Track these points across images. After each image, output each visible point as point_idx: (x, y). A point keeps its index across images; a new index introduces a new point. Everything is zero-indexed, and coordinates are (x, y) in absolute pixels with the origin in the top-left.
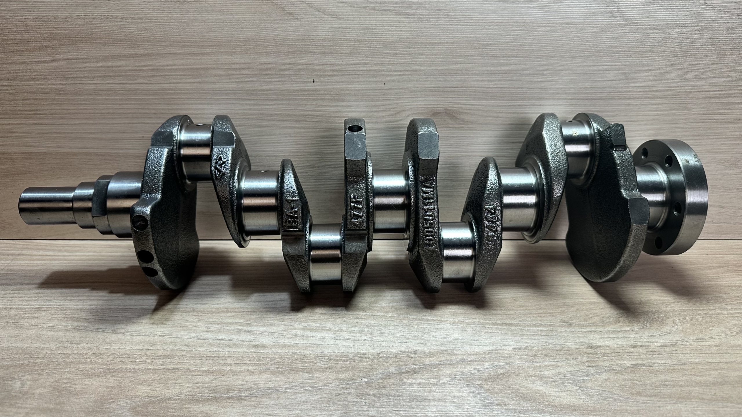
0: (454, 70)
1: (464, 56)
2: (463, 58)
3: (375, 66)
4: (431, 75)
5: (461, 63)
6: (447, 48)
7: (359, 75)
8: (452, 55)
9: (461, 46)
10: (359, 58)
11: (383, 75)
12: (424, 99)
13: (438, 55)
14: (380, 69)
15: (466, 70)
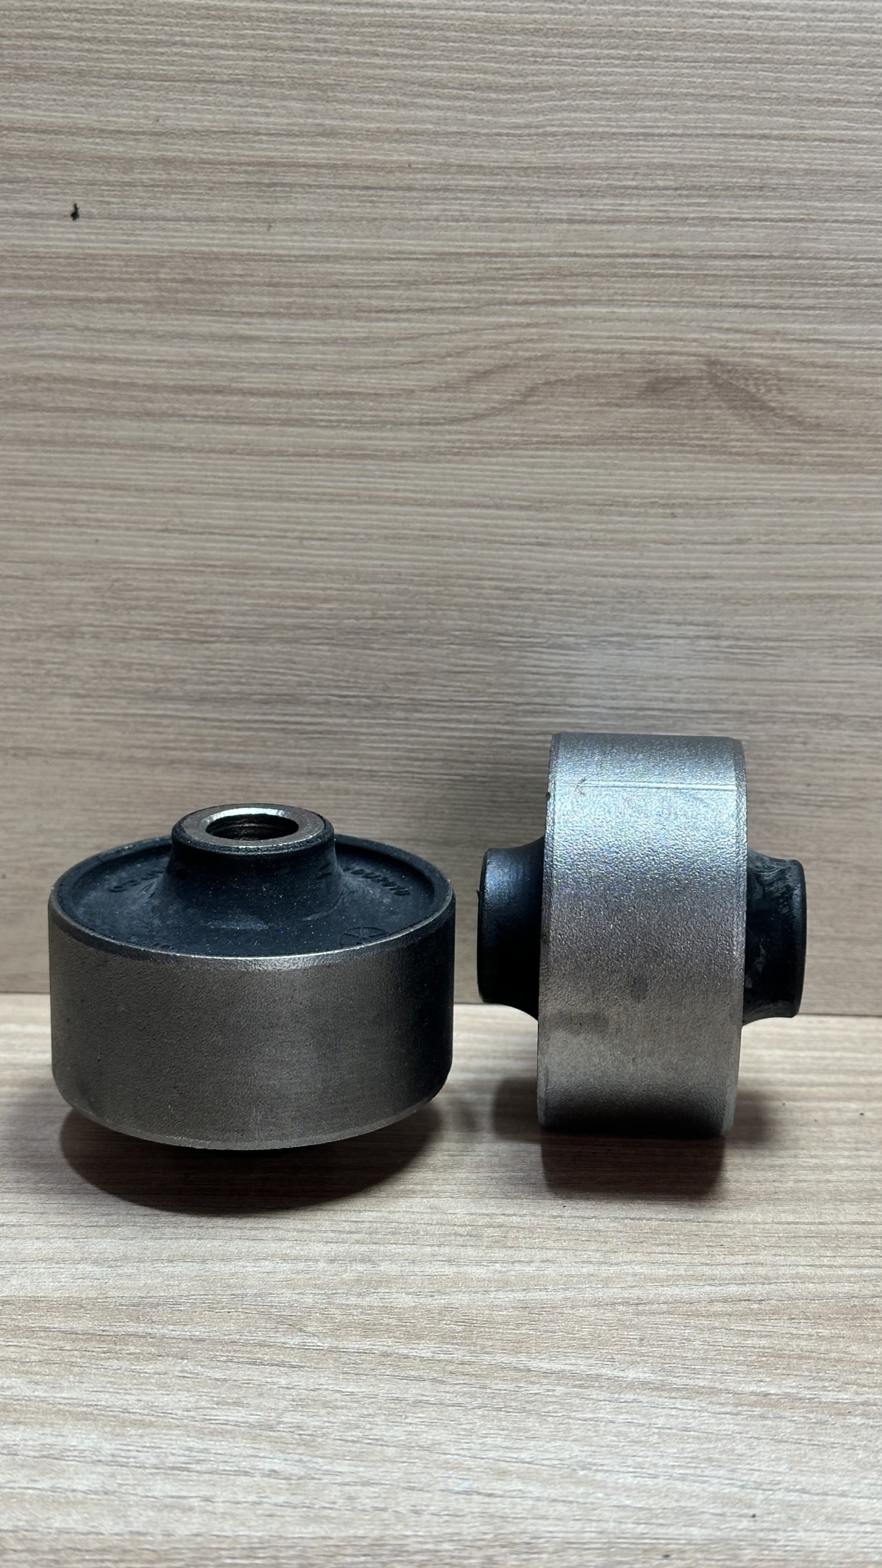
0: (753, 170)
1: (800, 100)
2: (794, 115)
3: (368, 144)
4: (641, 191)
5: (784, 138)
6: (716, 61)
7: (292, 185)
8: (740, 98)
9: (785, 52)
10: (293, 104)
11: (410, 189)
12: (604, 310)
13: (675, 96)
14: (395, 158)
15: (807, 172)
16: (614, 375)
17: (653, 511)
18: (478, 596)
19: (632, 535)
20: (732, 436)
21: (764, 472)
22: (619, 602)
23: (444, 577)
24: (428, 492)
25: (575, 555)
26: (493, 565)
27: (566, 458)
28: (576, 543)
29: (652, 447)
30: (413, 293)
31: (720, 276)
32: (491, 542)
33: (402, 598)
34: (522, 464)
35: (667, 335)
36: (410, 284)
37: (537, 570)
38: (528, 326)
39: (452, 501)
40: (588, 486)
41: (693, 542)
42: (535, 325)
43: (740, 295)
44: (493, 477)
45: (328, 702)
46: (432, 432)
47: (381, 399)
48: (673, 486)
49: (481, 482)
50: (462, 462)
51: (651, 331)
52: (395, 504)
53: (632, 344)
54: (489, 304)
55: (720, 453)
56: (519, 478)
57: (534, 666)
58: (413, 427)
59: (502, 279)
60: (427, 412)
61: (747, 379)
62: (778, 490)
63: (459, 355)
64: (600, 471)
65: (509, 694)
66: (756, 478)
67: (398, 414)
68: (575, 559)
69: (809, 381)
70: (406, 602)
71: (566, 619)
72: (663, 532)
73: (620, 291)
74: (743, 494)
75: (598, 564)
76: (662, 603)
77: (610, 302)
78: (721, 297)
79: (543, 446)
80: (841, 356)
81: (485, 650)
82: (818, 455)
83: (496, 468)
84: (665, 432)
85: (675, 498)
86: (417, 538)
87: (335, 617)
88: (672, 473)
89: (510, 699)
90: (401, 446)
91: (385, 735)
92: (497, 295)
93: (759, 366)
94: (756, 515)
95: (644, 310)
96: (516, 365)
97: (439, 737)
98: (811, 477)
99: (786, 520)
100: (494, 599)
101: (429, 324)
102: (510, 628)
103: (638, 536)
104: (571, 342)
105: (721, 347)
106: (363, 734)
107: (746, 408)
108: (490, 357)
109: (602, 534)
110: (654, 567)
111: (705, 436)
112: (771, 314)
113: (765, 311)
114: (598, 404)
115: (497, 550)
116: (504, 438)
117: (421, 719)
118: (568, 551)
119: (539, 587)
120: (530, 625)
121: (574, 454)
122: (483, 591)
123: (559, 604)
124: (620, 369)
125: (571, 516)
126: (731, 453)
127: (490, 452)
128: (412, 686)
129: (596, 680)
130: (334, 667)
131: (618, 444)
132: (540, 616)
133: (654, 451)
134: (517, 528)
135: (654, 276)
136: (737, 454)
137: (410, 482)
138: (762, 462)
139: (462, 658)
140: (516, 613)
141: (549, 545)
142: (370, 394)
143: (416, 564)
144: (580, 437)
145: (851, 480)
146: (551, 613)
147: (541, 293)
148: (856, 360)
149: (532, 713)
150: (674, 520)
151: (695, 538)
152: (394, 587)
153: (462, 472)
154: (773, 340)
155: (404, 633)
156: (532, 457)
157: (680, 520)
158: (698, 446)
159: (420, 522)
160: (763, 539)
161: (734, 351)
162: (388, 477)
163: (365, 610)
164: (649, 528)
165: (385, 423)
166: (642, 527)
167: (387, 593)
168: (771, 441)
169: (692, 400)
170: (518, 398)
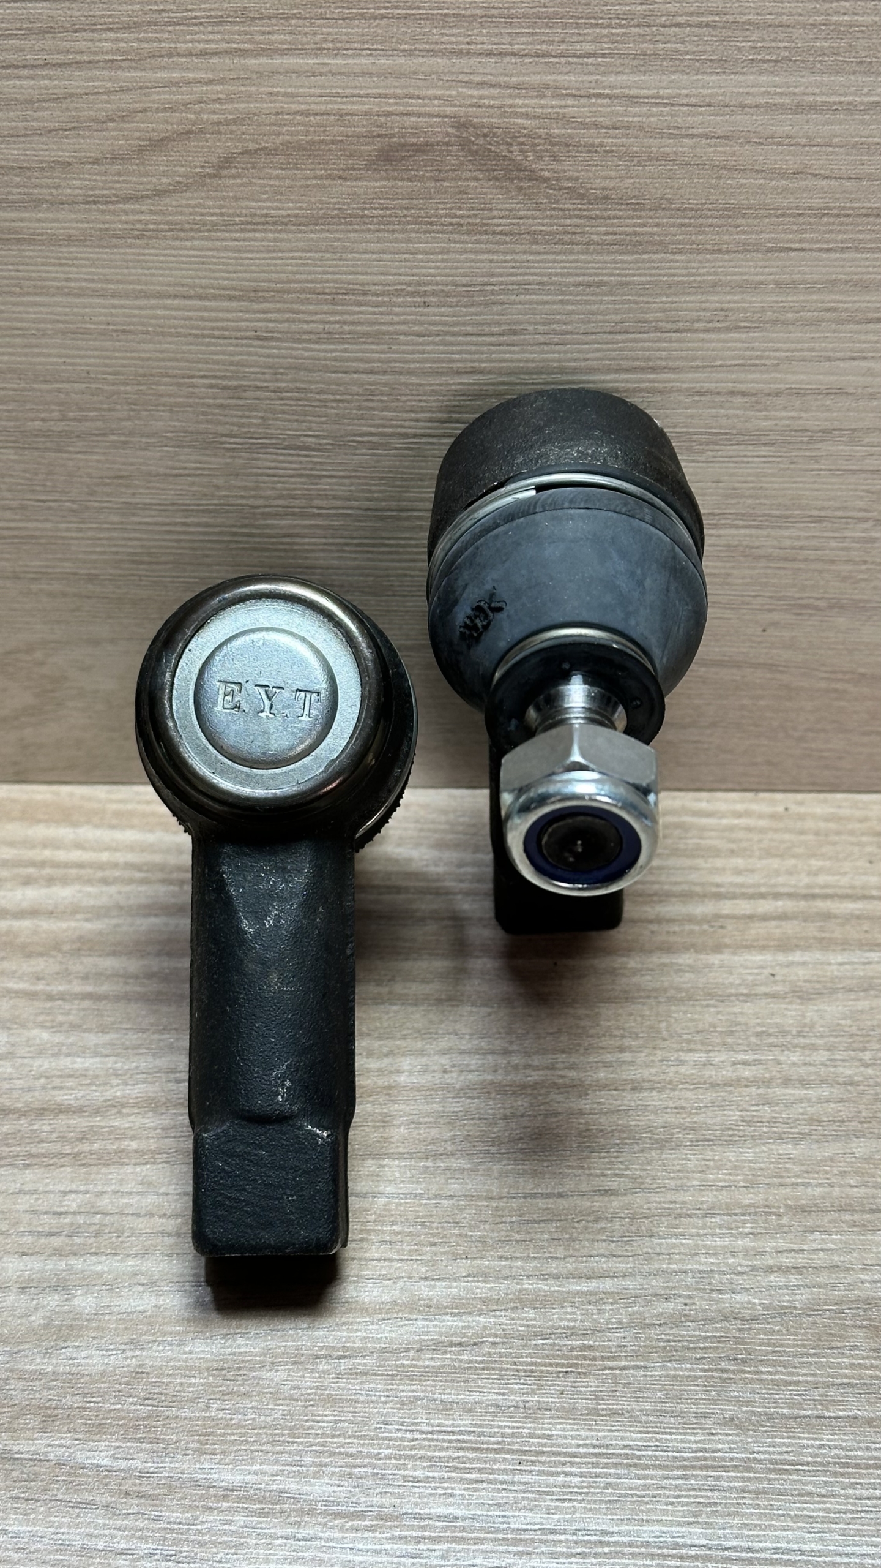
16: (333, 142)
17: (400, 300)
18: (191, 395)
19: (377, 328)
20: (495, 213)
21: (539, 253)
22: (367, 400)
23: (144, 375)
24: (109, 281)
25: (304, 349)
26: (207, 363)
27: (282, 240)
28: (305, 337)
29: (391, 227)
30: (48, 43)
31: (464, 16)
32: (196, 336)
33: (95, 398)
34: (226, 249)
35: (399, 91)
36: (43, 32)
37: (260, 367)
38: (210, 82)
39: (141, 291)
40: (315, 273)
41: (454, 334)
42: (221, 81)
43: (496, 40)
44: (190, 263)
45: (23, 508)
46: (103, 212)
47: (29, 174)
48: (424, 271)
49: (177, 269)
50: (147, 246)
51: (378, 87)
52: (68, 294)
53: (353, 103)
54: (154, 56)
55: (481, 233)
56: (224, 264)
57: (270, 468)
58: (77, 207)
59: (166, 24)
60: (92, 189)
61: (508, 144)
62: (556, 275)
63: (123, 118)
64: (328, 255)
65: (242, 497)
66: (528, 261)
67: (54, 192)
68: (306, 354)
69: (593, 145)
70: (101, 402)
71: (302, 418)
72: (414, 323)
73: (330, 38)
74: (514, 278)
75: (335, 359)
76: (420, 401)
77: (319, 50)
78: (468, 43)
79: (249, 227)
80: (634, 115)
81: (208, 452)
82: (607, 234)
83: (192, 252)
84: (407, 209)
85: (425, 284)
86: (103, 333)
87: (17, 420)
88: (421, 257)
89: (244, 502)
90: (64, 228)
91: (100, 539)
92: (163, 45)
93: (525, 128)
94: (531, 303)
95: (364, 61)
96: (201, 131)
97: (164, 540)
98: (600, 258)
99: (570, 307)
100: (209, 398)
101: (78, 81)
102: (236, 428)
103: (384, 328)
104: (271, 102)
105: (471, 106)
106: (72, 538)
107: (511, 180)
108: (167, 122)
109: (338, 326)
110: (407, 362)
111: (459, 213)
112: (537, 63)
113: (528, 60)
114: (315, 178)
115: (208, 345)
116: (198, 218)
117: (140, 523)
118: (295, 345)
119: (266, 384)
120: (258, 426)
121: (291, 236)
122: (196, 390)
123: (292, 403)
124: (341, 134)
125: (295, 306)
126: (494, 233)
127: (182, 234)
128: (123, 490)
129: (347, 481)
130: (25, 471)
131: (346, 224)
132: (270, 415)
133: (393, 231)
134: (228, 320)
135: (375, 18)
136: (501, 233)
137: (84, 270)
138: (537, 243)
139: (179, 461)
140: (239, 413)
141: (272, 339)
142: (12, 168)
143: (106, 361)
144: (296, 216)
145: (653, 261)
146: (284, 412)
147: (223, 40)
148: (652, 119)
149: (276, 515)
150: (427, 310)
151: (456, 329)
152: (84, 386)
153: (148, 258)
154: (543, 97)
155: (104, 435)
156: (236, 240)
157: (436, 310)
158: (451, 224)
159: (105, 315)
160: (541, 328)
161: (491, 111)
162: (54, 265)
163: (53, 411)
164: (396, 319)
165: (41, 201)
166: (388, 318)
167: (76, 393)
168: (547, 217)
169: (440, 171)
170: (207, 170)
